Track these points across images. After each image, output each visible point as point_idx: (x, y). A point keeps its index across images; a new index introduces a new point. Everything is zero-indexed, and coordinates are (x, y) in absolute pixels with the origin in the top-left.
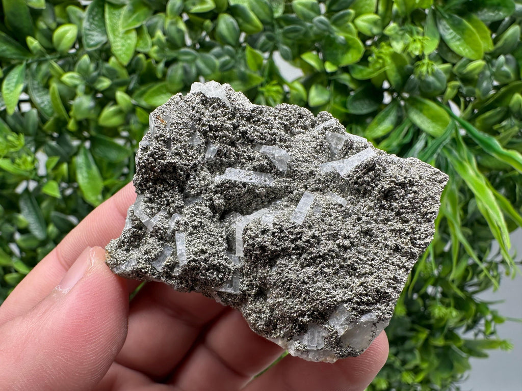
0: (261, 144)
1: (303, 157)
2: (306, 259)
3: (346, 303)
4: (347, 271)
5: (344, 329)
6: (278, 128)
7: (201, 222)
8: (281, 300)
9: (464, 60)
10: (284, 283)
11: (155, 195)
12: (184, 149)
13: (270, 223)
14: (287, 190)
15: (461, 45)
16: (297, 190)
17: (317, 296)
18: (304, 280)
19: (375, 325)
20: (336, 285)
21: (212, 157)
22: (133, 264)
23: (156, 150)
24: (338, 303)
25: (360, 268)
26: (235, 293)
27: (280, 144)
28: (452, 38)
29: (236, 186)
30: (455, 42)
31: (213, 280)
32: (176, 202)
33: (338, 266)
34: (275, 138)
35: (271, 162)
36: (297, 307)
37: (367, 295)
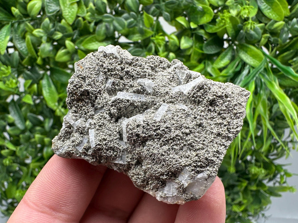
0: (138, 78)
1: (162, 84)
2: (163, 141)
3: (188, 167)
4: (188, 147)
5: (187, 182)
6: (147, 69)
7: (104, 123)
8: (150, 166)
9: (272, 21)
10: (151, 156)
11: (78, 109)
12: (94, 82)
13: (141, 121)
14: (153, 103)
15: (270, 12)
16: (159, 103)
17: (170, 162)
18: (162, 154)
19: (207, 180)
20: (181, 156)
21: (110, 86)
22: (66, 148)
23: (77, 83)
24: (183, 167)
25: (196, 146)
26: (124, 164)
27: (148, 77)
28: (265, 8)
29: (123, 102)
30: (267, 10)
31: (111, 156)
32: (90, 112)
33: (182, 145)
34: (146, 74)
35: (144, 87)
36: (159, 170)
37: (200, 161)
